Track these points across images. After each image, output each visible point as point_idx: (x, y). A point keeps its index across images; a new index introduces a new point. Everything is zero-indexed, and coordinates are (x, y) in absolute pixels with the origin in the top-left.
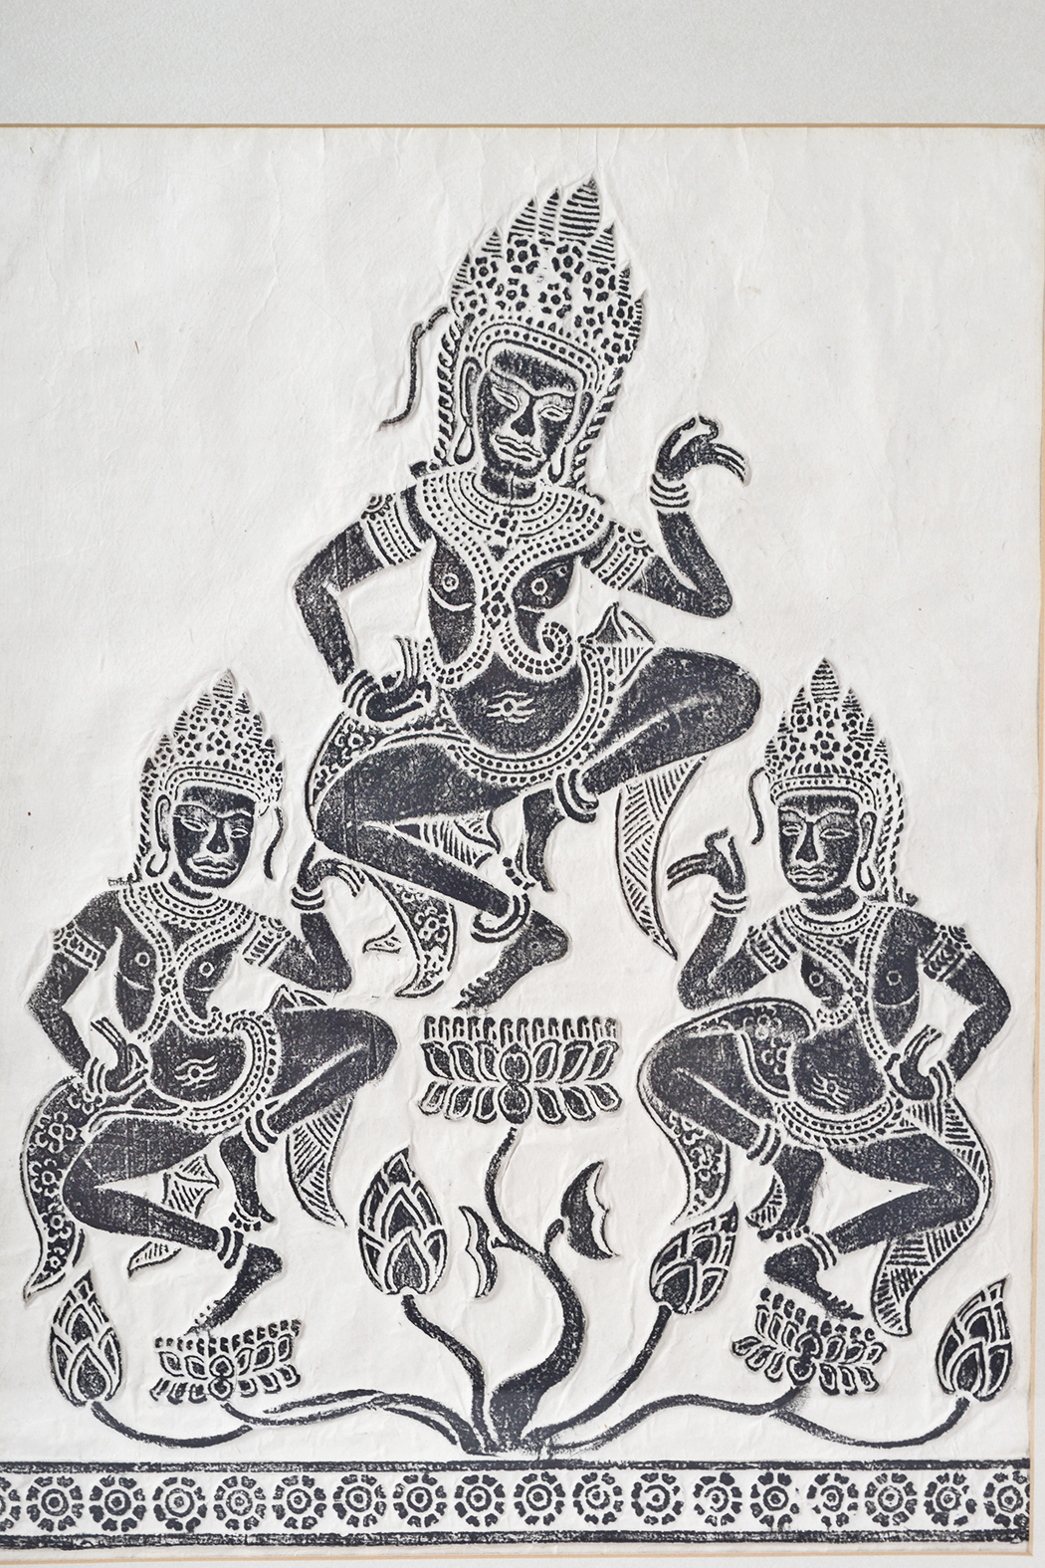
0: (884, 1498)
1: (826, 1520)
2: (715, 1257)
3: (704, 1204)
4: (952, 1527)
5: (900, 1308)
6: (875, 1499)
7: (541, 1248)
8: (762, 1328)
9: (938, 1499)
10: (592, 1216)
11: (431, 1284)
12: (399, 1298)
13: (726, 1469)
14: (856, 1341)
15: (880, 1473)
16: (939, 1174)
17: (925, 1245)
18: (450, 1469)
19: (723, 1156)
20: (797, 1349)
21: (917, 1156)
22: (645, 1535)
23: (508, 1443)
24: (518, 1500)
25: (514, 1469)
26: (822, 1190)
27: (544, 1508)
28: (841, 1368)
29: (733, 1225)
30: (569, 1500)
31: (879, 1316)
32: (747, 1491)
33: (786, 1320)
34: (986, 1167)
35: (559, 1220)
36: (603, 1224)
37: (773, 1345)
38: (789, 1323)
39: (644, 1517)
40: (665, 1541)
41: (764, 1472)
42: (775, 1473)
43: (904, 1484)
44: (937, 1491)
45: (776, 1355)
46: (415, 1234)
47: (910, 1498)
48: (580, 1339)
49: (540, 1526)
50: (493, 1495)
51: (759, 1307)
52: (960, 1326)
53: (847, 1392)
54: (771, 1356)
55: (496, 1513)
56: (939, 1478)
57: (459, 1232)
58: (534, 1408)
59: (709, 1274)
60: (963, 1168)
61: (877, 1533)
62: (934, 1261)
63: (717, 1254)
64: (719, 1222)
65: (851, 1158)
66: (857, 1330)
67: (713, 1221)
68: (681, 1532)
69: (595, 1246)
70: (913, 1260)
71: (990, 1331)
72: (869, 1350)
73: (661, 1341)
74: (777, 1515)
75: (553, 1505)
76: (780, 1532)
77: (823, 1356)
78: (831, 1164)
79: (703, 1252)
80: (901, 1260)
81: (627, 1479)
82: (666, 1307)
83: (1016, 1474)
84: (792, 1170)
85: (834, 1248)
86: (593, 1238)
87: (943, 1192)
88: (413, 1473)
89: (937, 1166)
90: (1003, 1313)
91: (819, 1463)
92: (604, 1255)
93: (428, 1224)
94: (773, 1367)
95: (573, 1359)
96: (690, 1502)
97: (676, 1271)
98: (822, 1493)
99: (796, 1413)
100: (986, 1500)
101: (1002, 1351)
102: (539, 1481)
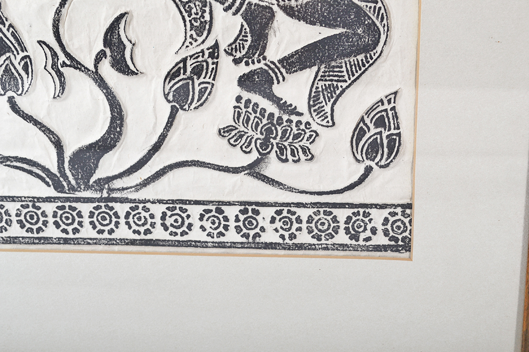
0: (319, 224)
1: (282, 237)
2: (206, 75)
3: (196, 41)
4: (361, 243)
5: (328, 109)
6: (313, 225)
7: (92, 68)
8: (238, 120)
9: (353, 226)
10: (125, 48)
11: (25, 89)
12: (5, 98)
13: (219, 205)
14: (300, 129)
15: (315, 210)
16: (353, 22)
17: (344, 69)
18: (47, 201)
19: (207, 9)
20: (262, 133)
21: (338, 9)
22: (170, 243)
23: (82, 187)
24: (92, 220)
25: (87, 202)
26: (275, 32)
27: (107, 225)
28: (290, 146)
29: (216, 54)
30: (122, 221)
31: (314, 114)
32: (232, 218)
33: (254, 115)
34: (385, 17)
35: (103, 50)
36: (132, 53)
37: (246, 130)
38: (255, 117)
39: (169, 231)
40: (182, 246)
41: (242, 208)
42: (250, 208)
43: (331, 217)
44: (352, 221)
45: (248, 137)
46: (12, 57)
47: (335, 225)
48: (121, 126)
49: (106, 235)
50: (76, 217)
51: (235, 107)
52: (367, 121)
53: (293, 161)
54: (245, 137)
55: (79, 227)
56: (354, 213)
57: (39, 57)
58: (96, 166)
59: (203, 86)
60: (370, 18)
61: (314, 245)
62: (350, 79)
63: (207, 73)
64: (207, 53)
65: (294, 11)
66: (299, 122)
67: (203, 51)
68: (192, 241)
69: (128, 66)
70: (336, 78)
71: (387, 124)
72: (307, 135)
73: (173, 127)
74: (252, 233)
75: (113, 223)
76: (254, 243)
77: (278, 138)
78: (280, 15)
79: (198, 71)
80: (328, 78)
81: (158, 210)
82: (175, 106)
83: (403, 212)
84: (254, 19)
85: (283, 70)
86: (126, 62)
87: (355, 34)
88: (26, 203)
89: (352, 17)
90: (396, 113)
91: (277, 203)
92: (133, 73)
93: (20, 52)
94: (246, 144)
95: (118, 137)
96: (197, 224)
97: (181, 83)
98: (280, 221)
99: (262, 173)
100: (383, 228)
101: (394, 137)
102: (103, 209)
